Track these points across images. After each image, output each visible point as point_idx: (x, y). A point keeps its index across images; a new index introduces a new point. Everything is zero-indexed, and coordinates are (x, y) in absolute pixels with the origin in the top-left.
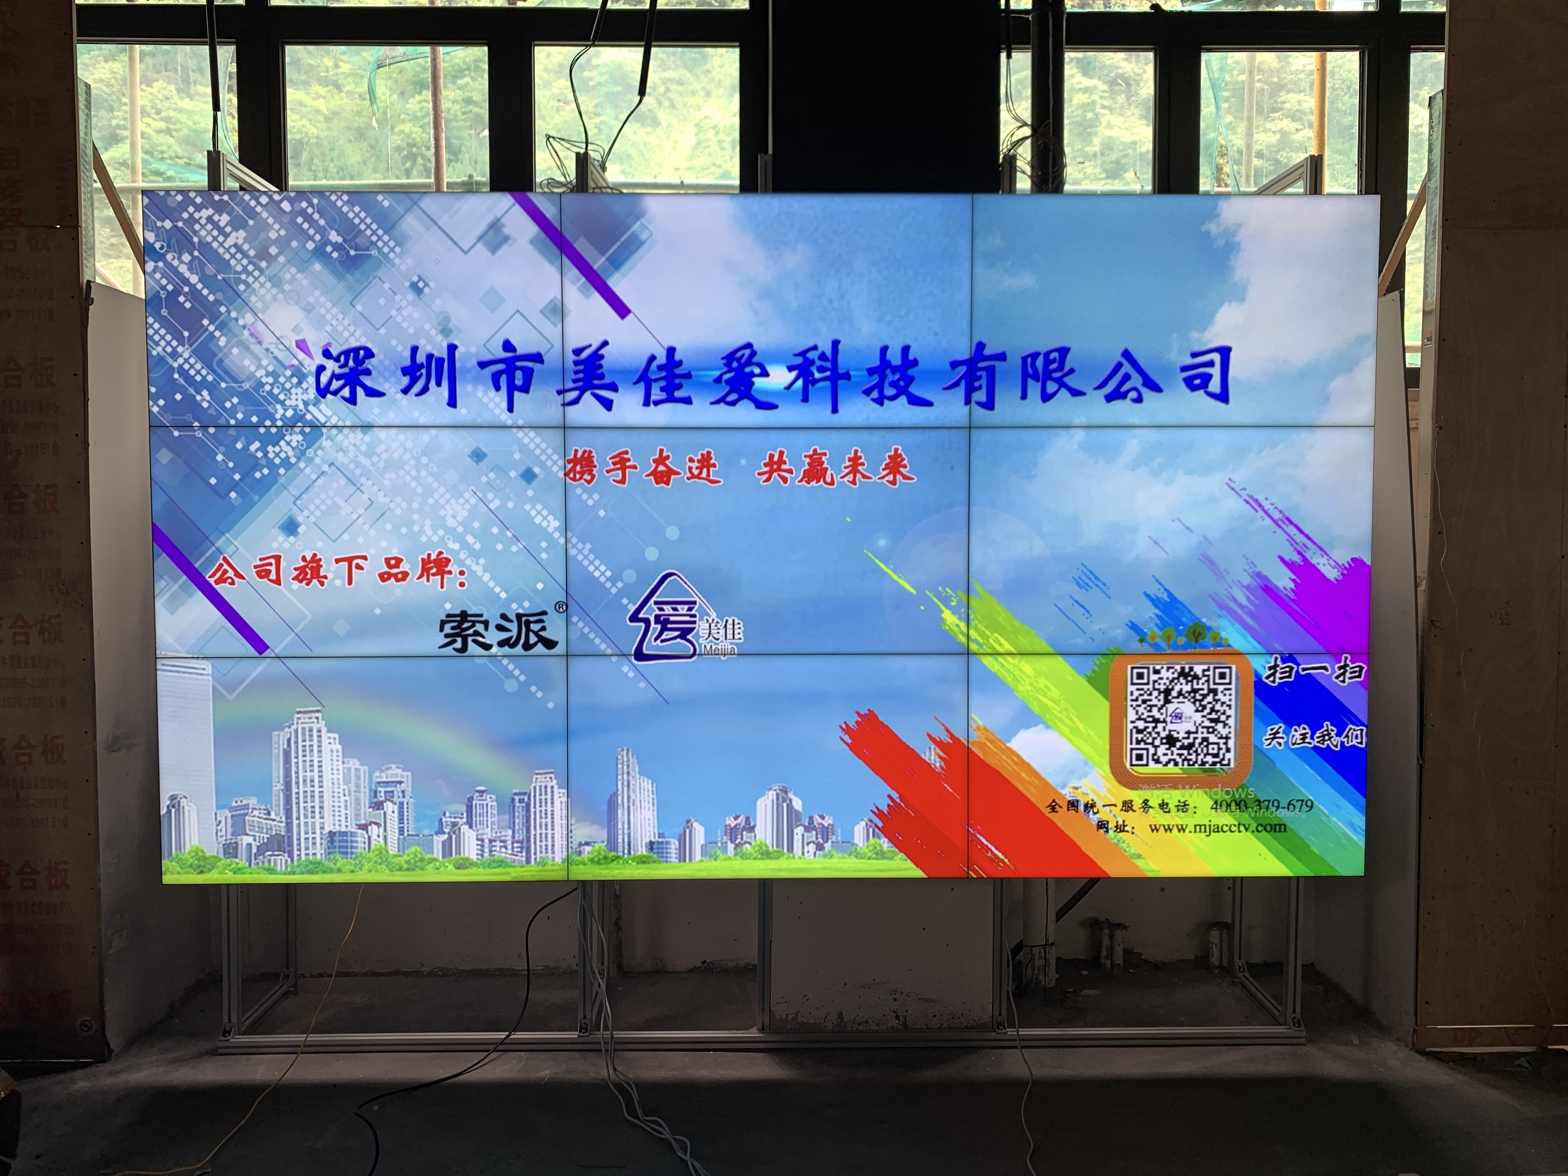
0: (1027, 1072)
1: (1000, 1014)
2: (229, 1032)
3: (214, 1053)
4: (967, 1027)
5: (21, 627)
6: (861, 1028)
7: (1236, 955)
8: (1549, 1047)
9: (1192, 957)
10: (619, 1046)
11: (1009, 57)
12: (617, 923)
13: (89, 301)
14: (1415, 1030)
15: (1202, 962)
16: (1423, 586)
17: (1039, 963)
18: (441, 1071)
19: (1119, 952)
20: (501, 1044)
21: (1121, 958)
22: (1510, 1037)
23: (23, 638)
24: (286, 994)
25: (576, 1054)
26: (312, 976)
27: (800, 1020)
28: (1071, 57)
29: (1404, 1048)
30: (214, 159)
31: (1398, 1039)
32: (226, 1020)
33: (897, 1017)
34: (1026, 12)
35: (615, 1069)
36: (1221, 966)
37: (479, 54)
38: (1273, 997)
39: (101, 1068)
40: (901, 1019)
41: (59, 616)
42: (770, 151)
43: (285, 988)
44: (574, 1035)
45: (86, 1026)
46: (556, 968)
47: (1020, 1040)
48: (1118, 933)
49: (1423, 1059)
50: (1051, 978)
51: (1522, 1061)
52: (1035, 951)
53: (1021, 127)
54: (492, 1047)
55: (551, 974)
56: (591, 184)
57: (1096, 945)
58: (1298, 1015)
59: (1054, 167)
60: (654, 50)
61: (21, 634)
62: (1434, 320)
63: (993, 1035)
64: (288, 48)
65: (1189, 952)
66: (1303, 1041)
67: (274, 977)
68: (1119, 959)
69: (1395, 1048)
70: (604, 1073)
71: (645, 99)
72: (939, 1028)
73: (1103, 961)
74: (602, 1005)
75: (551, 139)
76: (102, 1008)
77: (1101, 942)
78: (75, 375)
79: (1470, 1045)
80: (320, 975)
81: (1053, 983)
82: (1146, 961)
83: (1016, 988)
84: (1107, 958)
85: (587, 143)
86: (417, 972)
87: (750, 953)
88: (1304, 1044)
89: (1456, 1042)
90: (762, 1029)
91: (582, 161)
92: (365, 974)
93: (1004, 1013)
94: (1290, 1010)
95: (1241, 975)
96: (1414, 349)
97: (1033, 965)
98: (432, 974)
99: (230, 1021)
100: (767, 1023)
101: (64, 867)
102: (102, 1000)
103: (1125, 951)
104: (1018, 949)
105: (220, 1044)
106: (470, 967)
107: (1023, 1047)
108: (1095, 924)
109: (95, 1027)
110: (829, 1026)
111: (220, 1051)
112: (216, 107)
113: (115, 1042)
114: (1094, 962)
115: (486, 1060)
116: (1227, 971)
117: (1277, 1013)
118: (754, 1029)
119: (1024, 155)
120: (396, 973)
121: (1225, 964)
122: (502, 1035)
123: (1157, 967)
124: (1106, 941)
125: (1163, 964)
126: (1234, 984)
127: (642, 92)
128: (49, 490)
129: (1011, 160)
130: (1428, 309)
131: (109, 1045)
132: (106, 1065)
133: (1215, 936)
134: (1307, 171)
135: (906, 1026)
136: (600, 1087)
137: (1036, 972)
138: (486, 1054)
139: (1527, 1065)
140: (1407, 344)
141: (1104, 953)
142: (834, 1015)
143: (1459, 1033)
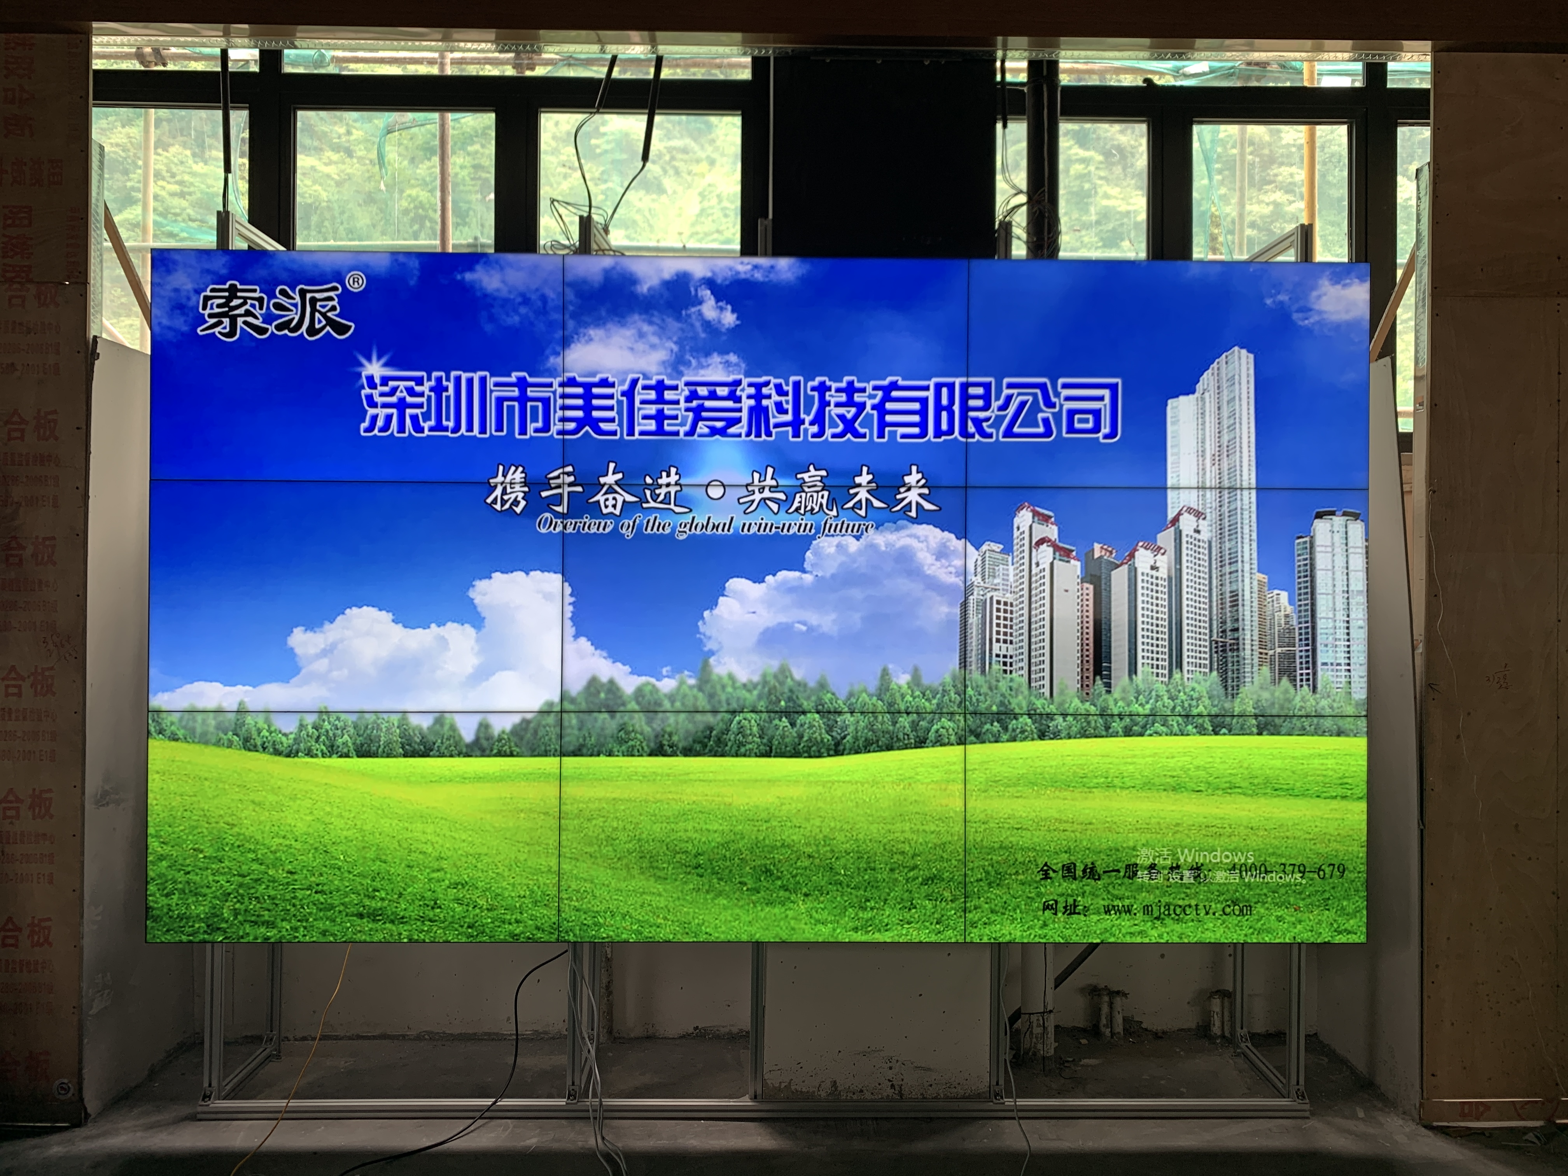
0: (1025, 1144)
1: (997, 1084)
2: (210, 1097)
3: (194, 1118)
4: (964, 1097)
5: (14, 679)
6: (855, 1097)
7: (1238, 1025)
8: (1558, 1121)
9: (1193, 1025)
10: (607, 1114)
11: (1005, 126)
12: (608, 987)
13: (95, 355)
14: (1421, 1105)
15: (1203, 1031)
16: (1420, 650)
17: (1037, 1030)
18: (422, 1139)
19: (1119, 1019)
20: (488, 1110)
21: (1121, 1027)
22: (1518, 1112)
23: (15, 690)
24: (268, 1058)
25: (563, 1122)
26: (296, 1040)
27: (793, 1088)
28: (1067, 128)
29: (1410, 1123)
30: (224, 220)
31: (1404, 1113)
32: (206, 1084)
33: (893, 1086)
34: (1022, 84)
35: (603, 1138)
36: (1223, 1036)
37: (487, 120)
38: (1277, 1068)
39: (78, 1131)
40: (897, 1088)
41: (52, 668)
42: (771, 216)
43: (268, 1050)
44: (562, 1102)
45: (62, 1088)
46: (546, 1033)
47: (1018, 1111)
48: (1118, 1001)
49: (1430, 1133)
50: (1049, 1047)
51: (1530, 1136)
52: (1034, 1018)
53: (1016, 194)
54: (478, 1114)
55: (540, 1038)
56: (594, 246)
57: (1096, 1012)
58: (1302, 1088)
59: (1049, 233)
60: (657, 119)
61: (14, 686)
62: (1425, 385)
63: (990, 1106)
64: (300, 114)
65: (1190, 1020)
66: (1307, 1114)
67: (256, 1039)
68: (1119, 1028)
69: (1401, 1122)
70: (592, 1142)
71: (648, 165)
72: (936, 1098)
73: (1103, 1029)
74: (591, 1071)
75: (556, 203)
76: (80, 1070)
77: (1100, 1009)
78: (77, 428)
79: (1478, 1120)
80: (304, 1039)
81: (1052, 1052)
82: (1146, 1030)
83: (1014, 1057)
84: (1106, 1026)
85: (590, 206)
86: (404, 1036)
87: (743, 1020)
88: (1307, 1118)
89: (1464, 1117)
90: (755, 1097)
91: (586, 224)
92: (350, 1038)
93: (1002, 1082)
94: (1294, 1081)
95: (1243, 1045)
96: (1406, 414)
97: (1031, 1033)
98: (419, 1038)
99: (210, 1085)
100: (759, 1092)
101: (48, 924)
102: (80, 1061)
103: (1124, 1019)
104: (1016, 1016)
105: (200, 1109)
106: (456, 1031)
107: (1020, 1118)
108: (1094, 991)
109: (72, 1090)
110: (823, 1094)
111: (199, 1116)
112: (228, 168)
113: (92, 1105)
114: (1094, 1031)
115: (472, 1128)
116: (1229, 1041)
117: (1280, 1085)
118: (747, 1098)
119: (1020, 222)
120: (384, 1037)
121: (1227, 1034)
122: (488, 1102)
123: (1158, 1036)
124: (1105, 1009)
125: (1164, 1032)
126: (1238, 1055)
127: (645, 157)
128: (47, 543)
129: (1007, 226)
130: (1419, 374)
131: (85, 1109)
132: (82, 1129)
133: (1216, 1005)
134: (1297, 239)
135: (901, 1095)
136: (587, 1157)
137: (1034, 1040)
138: (471, 1121)
139: (1535, 1140)
140: (1399, 409)
141: (1104, 1021)
142: (828, 1084)
143: (1466, 1107)
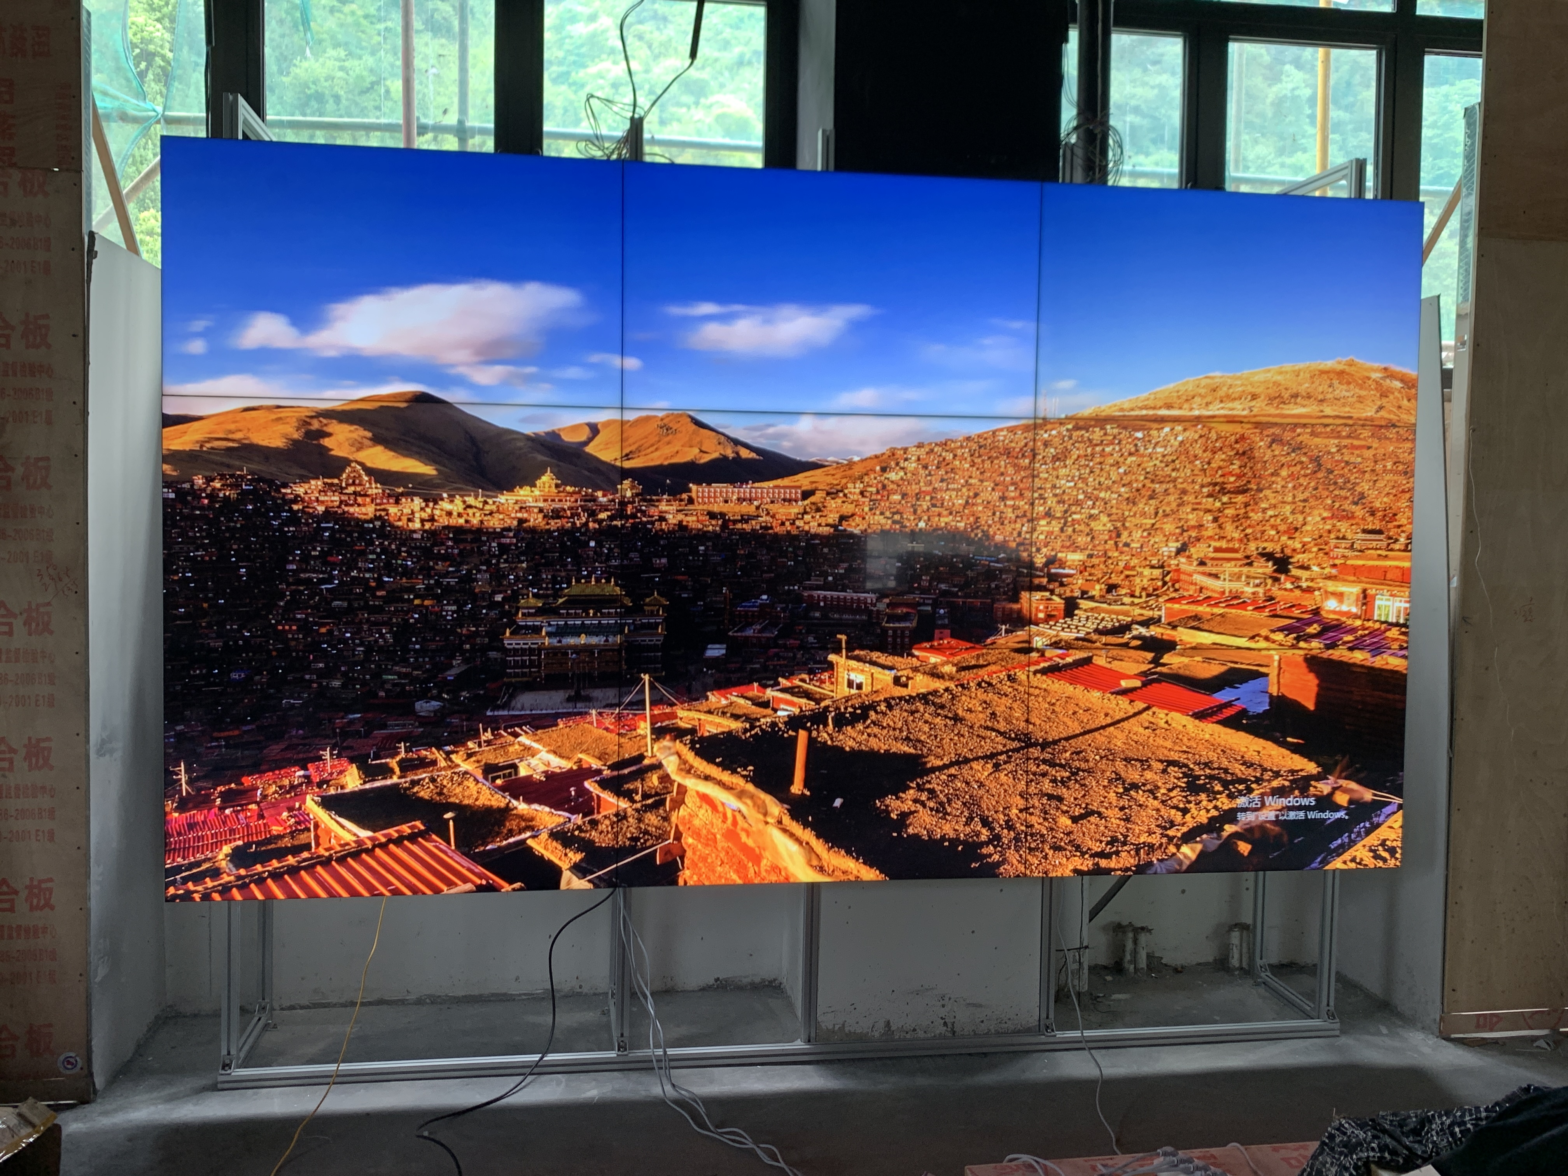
1: (1048, 1017)
2: (229, 1065)
3: (214, 1088)
4: (1014, 1032)
5: (4, 616)
6: (908, 1036)
7: (1258, 956)
8: (1562, 1030)
9: (1210, 959)
13: (92, 254)
14: (1441, 1019)
15: (1221, 964)
16: (1455, 582)
17: (1073, 967)
18: (478, 1096)
19: (1142, 956)
21: (1145, 962)
22: (1525, 1022)
23: (6, 629)
24: (268, 1027)
25: (616, 1073)
26: (282, 1009)
27: (847, 1030)
28: (1118, 40)
29: (1432, 1036)
31: (1425, 1028)
32: (224, 1052)
33: (945, 1024)
35: (672, 1086)
36: (1241, 968)
38: (1304, 995)
39: (88, 1108)
40: (950, 1025)
41: (49, 604)
43: (263, 1020)
44: (612, 1054)
48: (1142, 937)
49: (1449, 1045)
50: (1084, 983)
51: (1541, 1043)
52: (1070, 955)
54: (528, 1070)
58: (1332, 1008)
59: (1101, 154)
60: (707, 6)
61: (4, 624)
62: (1469, 324)
63: (1043, 1038)
65: (1208, 955)
66: (1337, 1033)
68: (1143, 963)
69: (1423, 1036)
70: (658, 1091)
72: (986, 1033)
73: (1126, 965)
75: (593, 99)
77: (1124, 946)
78: (74, 336)
79: (1491, 1030)
80: (292, 1008)
81: (1086, 987)
82: (1166, 965)
84: (1130, 962)
85: (635, 106)
86: (403, 1001)
88: (1338, 1036)
89: (1479, 1028)
90: (808, 1041)
91: (637, 128)
92: (344, 1005)
93: (1051, 1016)
94: (1325, 1002)
95: (1263, 975)
96: (1449, 348)
97: (1067, 969)
98: (419, 1002)
99: (229, 1053)
100: (813, 1035)
101: (49, 885)
102: (89, 1033)
103: (1149, 956)
105: (221, 1078)
107: (1091, 1048)
108: (1118, 929)
109: (79, 1066)
110: (877, 1034)
111: (220, 1086)
113: (99, 1081)
114: (1117, 968)
115: (522, 1085)
116: (1248, 972)
117: (1308, 1008)
118: (799, 1042)
120: (381, 1002)
121: (1245, 965)
122: (536, 1057)
123: (1177, 971)
124: (1129, 945)
125: (1183, 967)
126: (1257, 984)
127: (693, 54)
128: (40, 464)
129: (1072, 148)
130: (1463, 313)
131: (94, 1084)
132: (93, 1105)
133: (1235, 937)
135: (954, 1033)
136: (659, 1104)
137: (1071, 976)
138: (522, 1077)
139: (1546, 1046)
140: (1443, 342)
141: (1128, 957)
142: (881, 1025)
143: (1481, 1020)
